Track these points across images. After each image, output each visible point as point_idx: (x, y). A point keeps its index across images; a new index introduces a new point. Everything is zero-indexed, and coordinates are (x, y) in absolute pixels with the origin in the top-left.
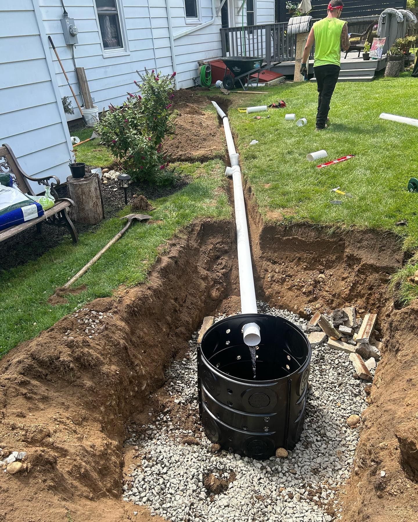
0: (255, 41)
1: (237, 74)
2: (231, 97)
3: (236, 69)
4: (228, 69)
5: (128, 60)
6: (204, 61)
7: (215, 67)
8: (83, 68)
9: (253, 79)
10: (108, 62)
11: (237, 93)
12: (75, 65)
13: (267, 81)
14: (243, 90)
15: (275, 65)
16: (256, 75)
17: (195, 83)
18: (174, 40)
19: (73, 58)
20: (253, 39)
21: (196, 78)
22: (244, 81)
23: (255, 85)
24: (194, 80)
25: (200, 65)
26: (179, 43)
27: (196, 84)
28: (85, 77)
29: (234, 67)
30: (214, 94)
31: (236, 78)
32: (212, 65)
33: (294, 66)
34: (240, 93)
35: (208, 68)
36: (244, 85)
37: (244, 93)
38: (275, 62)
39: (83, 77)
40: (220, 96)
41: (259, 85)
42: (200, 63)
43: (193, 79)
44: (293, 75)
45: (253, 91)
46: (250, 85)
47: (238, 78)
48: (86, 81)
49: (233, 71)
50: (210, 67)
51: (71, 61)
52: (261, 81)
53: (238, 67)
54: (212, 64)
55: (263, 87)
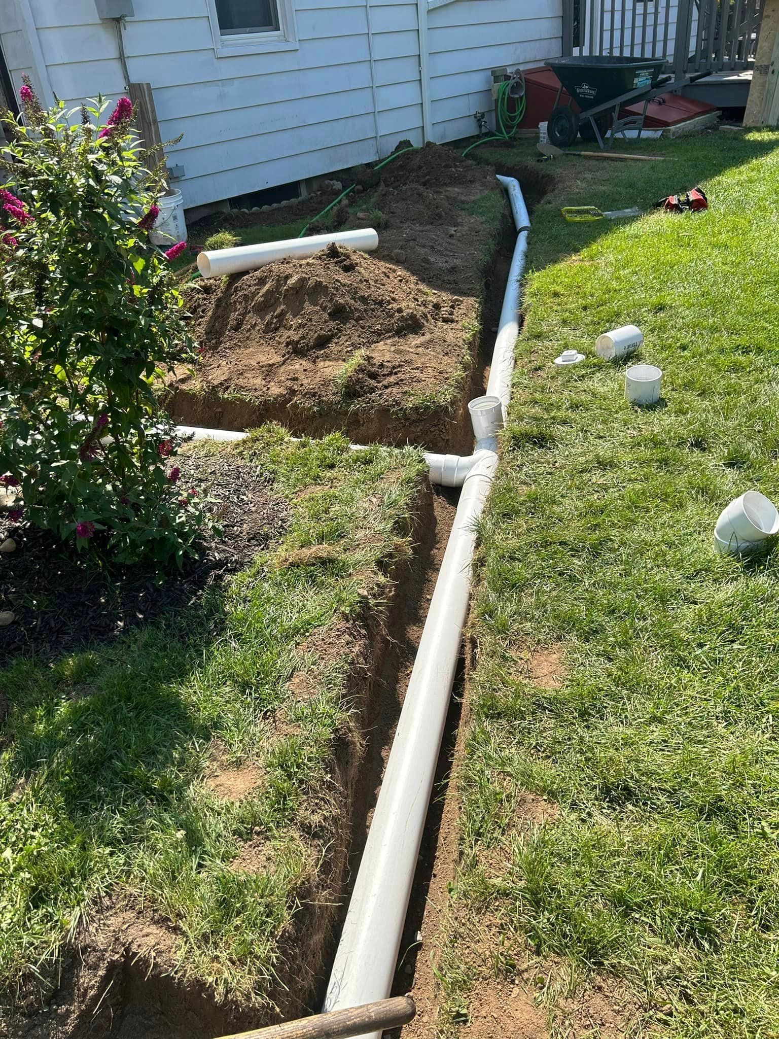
0: (650, 20)
1: (588, 104)
2: (557, 171)
3: (585, 89)
4: (564, 89)
5: (289, 62)
6: (509, 70)
7: (536, 83)
8: (148, 85)
9: (630, 118)
10: (227, 70)
11: (579, 155)
12: (126, 77)
13: (667, 124)
14: (598, 149)
15: (692, 80)
16: (637, 107)
17: (480, 126)
18: (429, 11)
19: (122, 58)
20: (645, 14)
21: (483, 115)
22: (604, 122)
23: (632, 134)
24: (479, 118)
25: (497, 79)
26: (440, 19)
27: (484, 130)
28: (153, 111)
29: (580, 85)
30: (518, 159)
31: (583, 116)
32: (527, 81)
33: (747, 83)
34: (586, 157)
35: (515, 88)
36: (603, 134)
37: (598, 159)
38: (697, 71)
39: (147, 109)
40: (531, 162)
41: (646, 134)
42: (498, 75)
43: (475, 116)
44: (745, 108)
45: (625, 151)
46: (619, 135)
47: (589, 114)
48: (155, 121)
49: (576, 95)
50: (523, 85)
51: (116, 66)
52: (651, 123)
53: (592, 86)
54: (531, 77)
55: (655, 140)
